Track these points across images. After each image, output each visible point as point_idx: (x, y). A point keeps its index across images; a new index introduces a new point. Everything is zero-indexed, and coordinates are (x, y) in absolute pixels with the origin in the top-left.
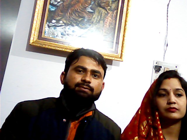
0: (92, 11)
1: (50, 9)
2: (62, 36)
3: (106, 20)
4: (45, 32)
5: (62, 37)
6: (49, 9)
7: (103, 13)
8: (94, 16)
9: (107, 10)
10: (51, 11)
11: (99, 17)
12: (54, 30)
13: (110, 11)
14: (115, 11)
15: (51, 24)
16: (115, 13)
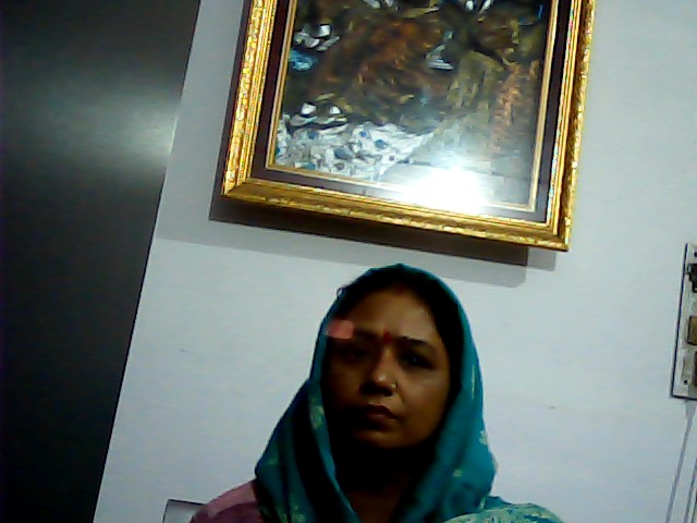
0: (447, 66)
1: (294, 63)
2: (338, 161)
3: (502, 96)
4: (277, 150)
5: (339, 167)
6: (291, 65)
7: (488, 71)
8: (455, 85)
9: (504, 60)
10: (297, 70)
11: (475, 88)
12: (310, 140)
13: (514, 64)
14: (534, 64)
15: (298, 118)
16: (532, 72)
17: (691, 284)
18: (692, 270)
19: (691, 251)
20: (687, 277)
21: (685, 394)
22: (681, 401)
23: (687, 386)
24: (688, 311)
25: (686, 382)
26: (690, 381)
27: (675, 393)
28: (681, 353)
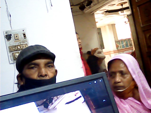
17: (7, 40)
18: (6, 37)
19: (5, 33)
20: (6, 38)
21: (13, 63)
22: (12, 64)
23: (12, 61)
24: (8, 46)
25: (12, 60)
26: (13, 60)
27: (10, 63)
28: (9, 55)
